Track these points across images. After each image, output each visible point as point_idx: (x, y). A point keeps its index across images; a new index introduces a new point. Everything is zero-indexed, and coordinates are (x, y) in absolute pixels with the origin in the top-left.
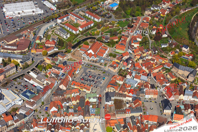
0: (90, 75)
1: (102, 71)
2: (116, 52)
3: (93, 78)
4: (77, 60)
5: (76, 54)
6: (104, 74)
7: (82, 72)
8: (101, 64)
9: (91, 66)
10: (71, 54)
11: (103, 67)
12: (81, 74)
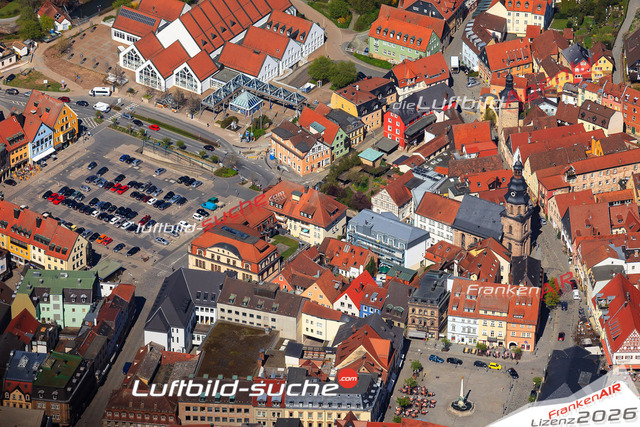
0: (121, 177)
1: (216, 161)
2: (370, 60)
3: (134, 200)
4: (71, 85)
5: (79, 49)
6: (222, 180)
7: (75, 158)
8: (226, 124)
9: (156, 126)
10: (44, 46)
11: (234, 138)
12: (62, 167)
